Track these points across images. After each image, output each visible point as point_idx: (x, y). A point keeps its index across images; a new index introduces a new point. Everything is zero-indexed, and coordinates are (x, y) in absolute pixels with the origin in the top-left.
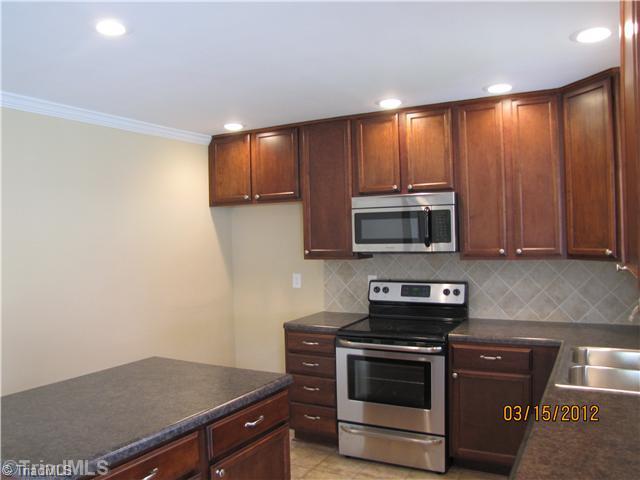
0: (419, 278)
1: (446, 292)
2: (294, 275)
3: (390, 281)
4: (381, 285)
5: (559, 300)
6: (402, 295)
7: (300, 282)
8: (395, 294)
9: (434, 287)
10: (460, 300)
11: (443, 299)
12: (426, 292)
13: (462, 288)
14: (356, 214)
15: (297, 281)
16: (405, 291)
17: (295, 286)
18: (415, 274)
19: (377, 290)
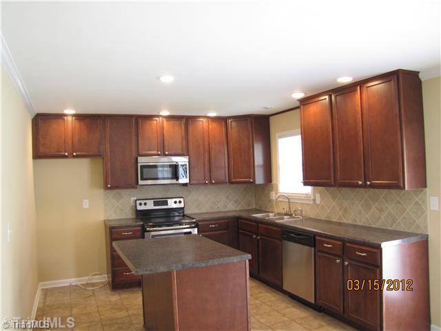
0: (161, 197)
1: (175, 202)
2: (85, 201)
3: (146, 199)
4: (143, 202)
5: (218, 202)
6: (154, 205)
7: (88, 204)
8: (150, 206)
9: (169, 201)
10: (182, 205)
11: (174, 206)
12: (166, 203)
13: (182, 200)
14: (141, 166)
15: (86, 204)
16: (156, 204)
17: (84, 207)
18: (159, 195)
19: (140, 204)
